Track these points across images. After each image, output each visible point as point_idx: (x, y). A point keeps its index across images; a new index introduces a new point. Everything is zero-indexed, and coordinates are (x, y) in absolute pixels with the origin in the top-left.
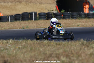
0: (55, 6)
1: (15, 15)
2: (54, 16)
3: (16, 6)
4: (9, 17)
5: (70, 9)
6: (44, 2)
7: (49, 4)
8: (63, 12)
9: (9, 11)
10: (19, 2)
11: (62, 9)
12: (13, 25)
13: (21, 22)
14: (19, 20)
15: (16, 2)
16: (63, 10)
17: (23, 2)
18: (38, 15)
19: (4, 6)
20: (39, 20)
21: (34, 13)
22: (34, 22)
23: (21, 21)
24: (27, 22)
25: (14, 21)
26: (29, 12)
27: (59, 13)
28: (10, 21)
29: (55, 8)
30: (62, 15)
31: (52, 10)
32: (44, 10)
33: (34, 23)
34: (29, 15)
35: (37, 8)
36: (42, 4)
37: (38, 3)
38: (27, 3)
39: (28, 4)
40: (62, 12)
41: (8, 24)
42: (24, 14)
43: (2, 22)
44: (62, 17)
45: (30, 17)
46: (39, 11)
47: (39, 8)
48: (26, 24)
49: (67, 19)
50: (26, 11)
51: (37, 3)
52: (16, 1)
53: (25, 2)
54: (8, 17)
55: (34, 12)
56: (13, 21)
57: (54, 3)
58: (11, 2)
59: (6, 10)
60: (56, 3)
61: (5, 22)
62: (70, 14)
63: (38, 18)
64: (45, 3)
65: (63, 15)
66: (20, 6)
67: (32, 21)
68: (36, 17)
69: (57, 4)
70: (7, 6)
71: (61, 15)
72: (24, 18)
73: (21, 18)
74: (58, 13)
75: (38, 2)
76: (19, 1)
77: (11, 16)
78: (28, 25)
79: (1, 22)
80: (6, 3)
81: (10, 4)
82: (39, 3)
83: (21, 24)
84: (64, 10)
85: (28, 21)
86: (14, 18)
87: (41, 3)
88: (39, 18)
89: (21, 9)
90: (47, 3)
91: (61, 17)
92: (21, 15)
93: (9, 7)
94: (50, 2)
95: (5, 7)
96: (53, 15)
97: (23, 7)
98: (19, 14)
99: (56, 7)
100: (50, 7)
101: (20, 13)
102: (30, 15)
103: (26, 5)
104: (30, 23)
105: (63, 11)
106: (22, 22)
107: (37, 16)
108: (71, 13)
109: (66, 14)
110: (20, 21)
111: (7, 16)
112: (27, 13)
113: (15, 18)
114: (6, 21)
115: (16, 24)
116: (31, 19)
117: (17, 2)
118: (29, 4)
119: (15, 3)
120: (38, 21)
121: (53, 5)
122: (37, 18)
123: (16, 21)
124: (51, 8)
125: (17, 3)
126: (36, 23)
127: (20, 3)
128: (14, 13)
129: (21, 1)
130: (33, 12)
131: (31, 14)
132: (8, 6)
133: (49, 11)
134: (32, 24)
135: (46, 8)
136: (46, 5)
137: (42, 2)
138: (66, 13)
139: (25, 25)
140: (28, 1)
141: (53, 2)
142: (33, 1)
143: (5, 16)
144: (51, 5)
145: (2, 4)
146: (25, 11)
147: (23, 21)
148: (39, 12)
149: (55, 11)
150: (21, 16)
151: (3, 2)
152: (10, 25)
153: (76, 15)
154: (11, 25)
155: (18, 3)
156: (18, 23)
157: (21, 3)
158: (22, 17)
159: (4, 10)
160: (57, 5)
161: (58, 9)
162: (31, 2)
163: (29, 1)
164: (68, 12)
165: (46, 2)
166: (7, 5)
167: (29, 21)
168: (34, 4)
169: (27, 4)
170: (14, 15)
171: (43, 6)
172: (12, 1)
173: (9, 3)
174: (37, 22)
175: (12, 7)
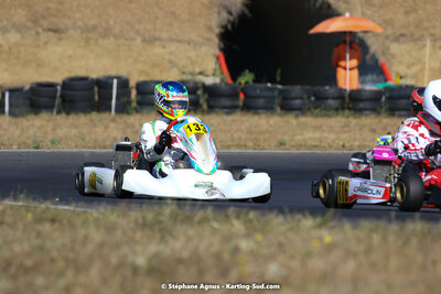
0: (214, 55)
1: (32, 89)
2: (206, 96)
3: (38, 46)
4: (7, 95)
5: (279, 72)
6: (165, 36)
7: (189, 43)
8: (247, 83)
9: (6, 70)
10: (55, 31)
11: (243, 70)
12: (18, 133)
13: (58, 117)
14: (49, 107)
15: (40, 30)
16: (247, 71)
17: (72, 31)
18: (134, 93)
20: (137, 111)
21: (115, 81)
22: (113, 120)
23: (59, 112)
24: (82, 120)
25: (29, 113)
26: (94, 75)
27: (226, 84)
28: (11, 113)
29: (211, 65)
30: (242, 97)
31: (201, 73)
32: (161, 71)
33: (112, 125)
34: (92, 89)
35: (131, 60)
36: (157, 43)
37: (139, 40)
38: (92, 36)
39: (92, 42)
40: (242, 80)
42: (71, 84)
44: (241, 103)
45: (96, 98)
46: (142, 72)
47: (141, 58)
48: (76, 127)
49: (261, 111)
50: (81, 73)
51: (133, 39)
52: (41, 26)
53: (79, 31)
55: (118, 78)
56: (22, 115)
57: (209, 40)
58: (18, 28)
60: (216, 41)
62: (276, 93)
63: (134, 104)
64: (171, 40)
65: (246, 96)
66: (59, 50)
67: (105, 116)
68: (125, 99)
69: (222, 45)
70: (1, 46)
71: (234, 95)
72: (71, 101)
73: (58, 101)
74: (223, 85)
75: (137, 32)
76: (55, 28)
77: (12, 91)
78: (85, 131)
81: (13, 37)
82: (144, 40)
83: (54, 129)
84: (251, 71)
85: (88, 116)
86: (28, 102)
87: (150, 41)
88: (138, 103)
89: (60, 62)
90: (179, 41)
91: (236, 103)
92: (59, 88)
93: (10, 49)
94: (193, 36)
96: (199, 92)
97: (71, 52)
98: (51, 85)
99: (218, 58)
100: (189, 58)
101: (57, 78)
102: (100, 88)
103: (82, 43)
104: (95, 126)
105: (247, 78)
106: (62, 119)
107: (128, 94)
108: (279, 87)
109: (258, 91)
110: (55, 112)
112: (84, 79)
113: (31, 100)
115: (33, 125)
116: (102, 106)
117: (44, 30)
118: (100, 41)
119: (38, 33)
120: (133, 119)
121: (204, 49)
122: (129, 103)
123: (37, 113)
124: (193, 63)
125: (44, 36)
126: (122, 126)
127: (57, 35)
128: (27, 77)
129: (62, 26)
130: (113, 78)
131: (103, 85)
132: (6, 48)
133: (184, 73)
134: (106, 127)
135: (171, 62)
136: (173, 47)
137: (157, 34)
138: (258, 85)
139: (74, 131)
140: (94, 28)
141: (206, 35)
142: (117, 29)
144: (195, 49)
146: (79, 70)
147: (68, 114)
148: (142, 79)
149: (214, 75)
150: (58, 94)
152: (5, 130)
153: (302, 98)
154: (12, 129)
155: (51, 34)
156: (44, 123)
157: (62, 36)
158: (61, 96)
160: (221, 50)
161: (225, 70)
162: (106, 34)
163: (101, 30)
164: (269, 85)
165: (173, 36)
167: (94, 115)
168: (122, 41)
169: (87, 41)
170: (27, 87)
171: (158, 50)
172: (25, 27)
173: (9, 32)
174: (128, 121)
175: (22, 49)
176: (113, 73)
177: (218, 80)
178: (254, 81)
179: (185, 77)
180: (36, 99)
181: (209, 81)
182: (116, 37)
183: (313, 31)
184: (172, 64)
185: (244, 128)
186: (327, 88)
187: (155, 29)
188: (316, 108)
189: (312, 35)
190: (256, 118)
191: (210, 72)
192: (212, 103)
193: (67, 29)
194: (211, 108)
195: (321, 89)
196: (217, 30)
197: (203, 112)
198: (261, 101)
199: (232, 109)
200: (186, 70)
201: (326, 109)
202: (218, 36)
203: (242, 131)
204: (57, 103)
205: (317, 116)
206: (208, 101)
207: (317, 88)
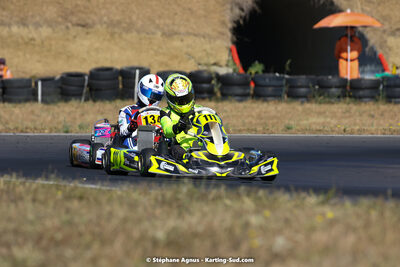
0: (227, 48)
1: (62, 78)
2: (220, 85)
3: (68, 40)
4: (40, 83)
5: (288, 62)
6: (182, 30)
7: (204, 37)
8: (257, 73)
9: (39, 61)
10: (83, 26)
11: (254, 61)
13: (86, 104)
14: (78, 95)
15: (69, 25)
16: (257, 62)
17: (98, 26)
19: (20, 40)
21: (137, 72)
23: (86, 100)
25: (59, 100)
26: (118, 66)
27: (238, 74)
28: (43, 101)
29: (224, 57)
30: (252, 85)
31: (215, 64)
32: (179, 63)
34: (117, 78)
35: (152, 52)
36: (176, 37)
37: (159, 33)
38: (116, 30)
39: (116, 36)
40: (253, 70)
41: (32, 112)
42: (97, 74)
43: (10, 101)
44: (252, 92)
45: (121, 86)
46: (162, 63)
47: (161, 51)
49: (269, 99)
50: (107, 64)
51: (153, 33)
52: (71, 22)
53: (105, 26)
54: (33, 84)
55: (140, 69)
56: (53, 102)
57: (223, 34)
58: (50, 23)
59: (28, 56)
60: (229, 34)
61: (20, 102)
62: (284, 82)
64: (188, 34)
65: (256, 85)
66: (87, 43)
69: (235, 39)
70: (33, 39)
71: (246, 84)
72: (99, 90)
73: (86, 89)
74: (235, 75)
75: (158, 27)
76: (83, 23)
77: (44, 80)
79: (6, 104)
80: (31, 27)
81: (45, 31)
82: (164, 34)
83: (82, 115)
84: (260, 62)
85: (113, 103)
86: (59, 90)
87: (169, 35)
90: (195, 35)
91: (248, 91)
92: (86, 78)
93: (42, 42)
94: (208, 30)
95: (26, 44)
96: (213, 82)
97: (97, 45)
98: (80, 75)
99: (231, 50)
100: (205, 50)
101: (85, 68)
102: (123, 78)
103: (108, 37)
105: (257, 68)
106: (89, 106)
108: (287, 76)
109: (267, 80)
110: (83, 100)
111: (29, 81)
112: (109, 69)
113: (61, 88)
114: (27, 100)
115: (63, 111)
116: (126, 94)
117: (73, 25)
118: (124, 35)
119: (67, 28)
121: (218, 42)
123: (66, 101)
124: (208, 55)
125: (74, 31)
127: (85, 30)
128: (58, 68)
129: (90, 22)
130: (135, 69)
131: (127, 75)
132: (38, 41)
133: (200, 64)
135: (188, 54)
136: (190, 40)
137: (176, 28)
138: (267, 75)
140: (119, 23)
141: (220, 29)
142: (140, 23)
143: (21, 80)
144: (210, 42)
145: (15, 29)
146: (105, 62)
147: (95, 101)
149: (227, 65)
150: (86, 83)
151: (17, 23)
152: (38, 116)
153: (307, 87)
154: (44, 115)
155: (80, 28)
156: (73, 109)
157: (90, 30)
158: (88, 85)
159: (20, 53)
160: (234, 43)
161: (238, 61)
162: (128, 30)
163: (125, 25)
164: (277, 74)
165: (190, 31)
166: (34, 34)
167: (119, 103)
168: (143, 35)
169: (112, 35)
170: (58, 77)
171: (176, 43)
172: (56, 22)
173: (41, 26)
175: (53, 43)
176: (136, 64)
177: (231, 70)
178: (264, 72)
179: (201, 68)
180: (66, 88)
181: (223, 71)
182: (138, 32)
183: (317, 26)
184: (190, 56)
185: (254, 114)
186: (330, 77)
187: (173, 24)
188: (320, 96)
189: (316, 30)
190: (265, 104)
191: (223, 63)
192: (225, 91)
193: (94, 24)
194: (225, 96)
195: (325, 78)
196: (230, 25)
197: (217, 100)
198: (270, 89)
199: (243, 97)
200: (202, 62)
201: (329, 96)
202: (230, 30)
203: (253, 117)
204: (85, 91)
205: (320, 103)
206: (221, 89)
207: (320, 77)
